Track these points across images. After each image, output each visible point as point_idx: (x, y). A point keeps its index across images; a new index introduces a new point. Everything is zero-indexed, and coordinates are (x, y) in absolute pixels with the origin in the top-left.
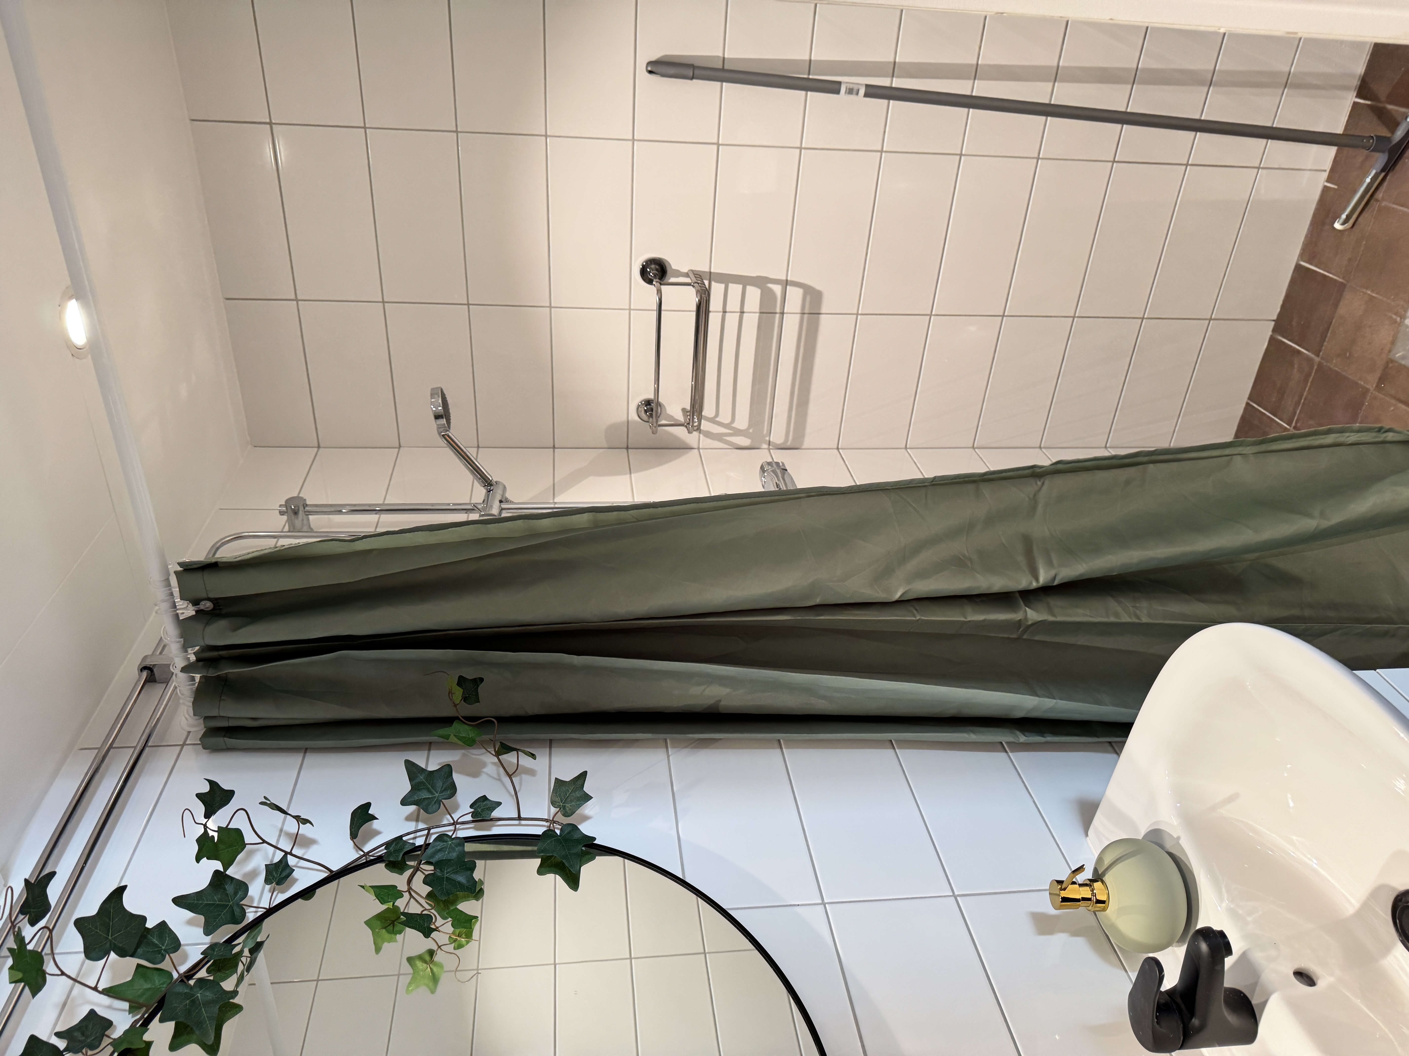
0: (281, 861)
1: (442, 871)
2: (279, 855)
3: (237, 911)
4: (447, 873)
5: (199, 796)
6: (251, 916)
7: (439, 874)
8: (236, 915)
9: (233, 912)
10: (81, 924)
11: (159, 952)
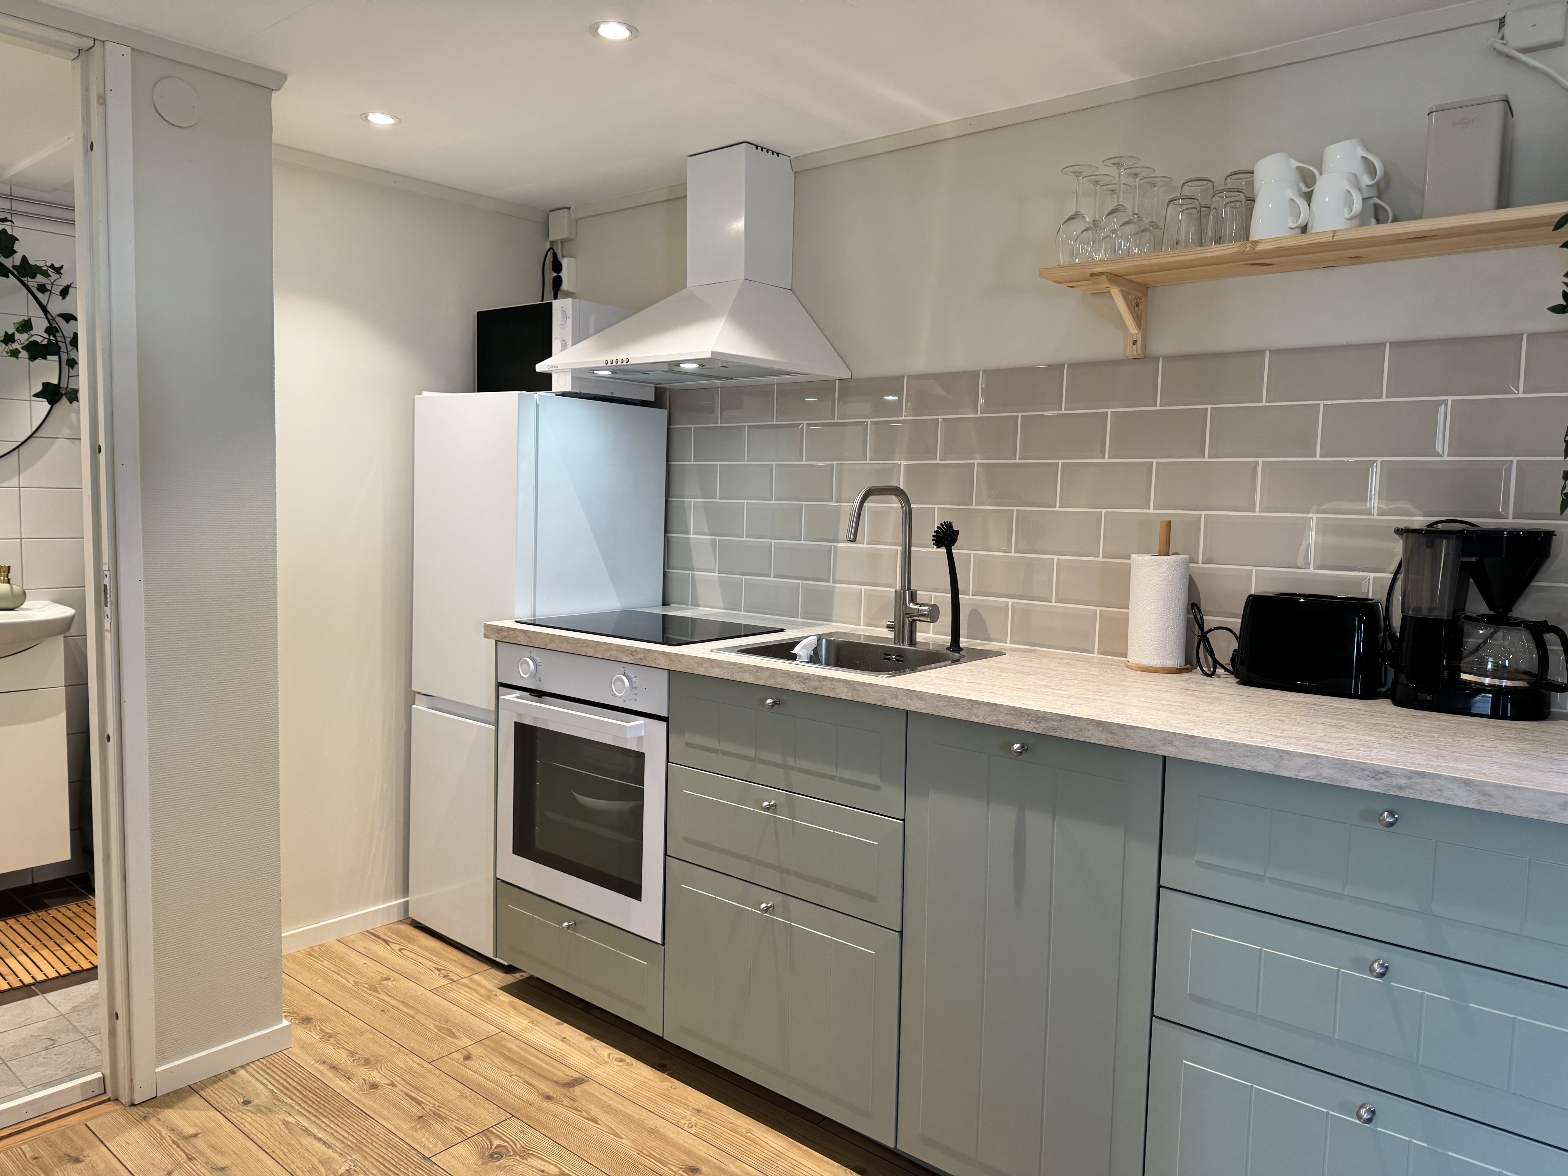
0: (48, 289)
1: (40, 346)
4: (40, 349)
6: (25, 280)
8: (23, 275)
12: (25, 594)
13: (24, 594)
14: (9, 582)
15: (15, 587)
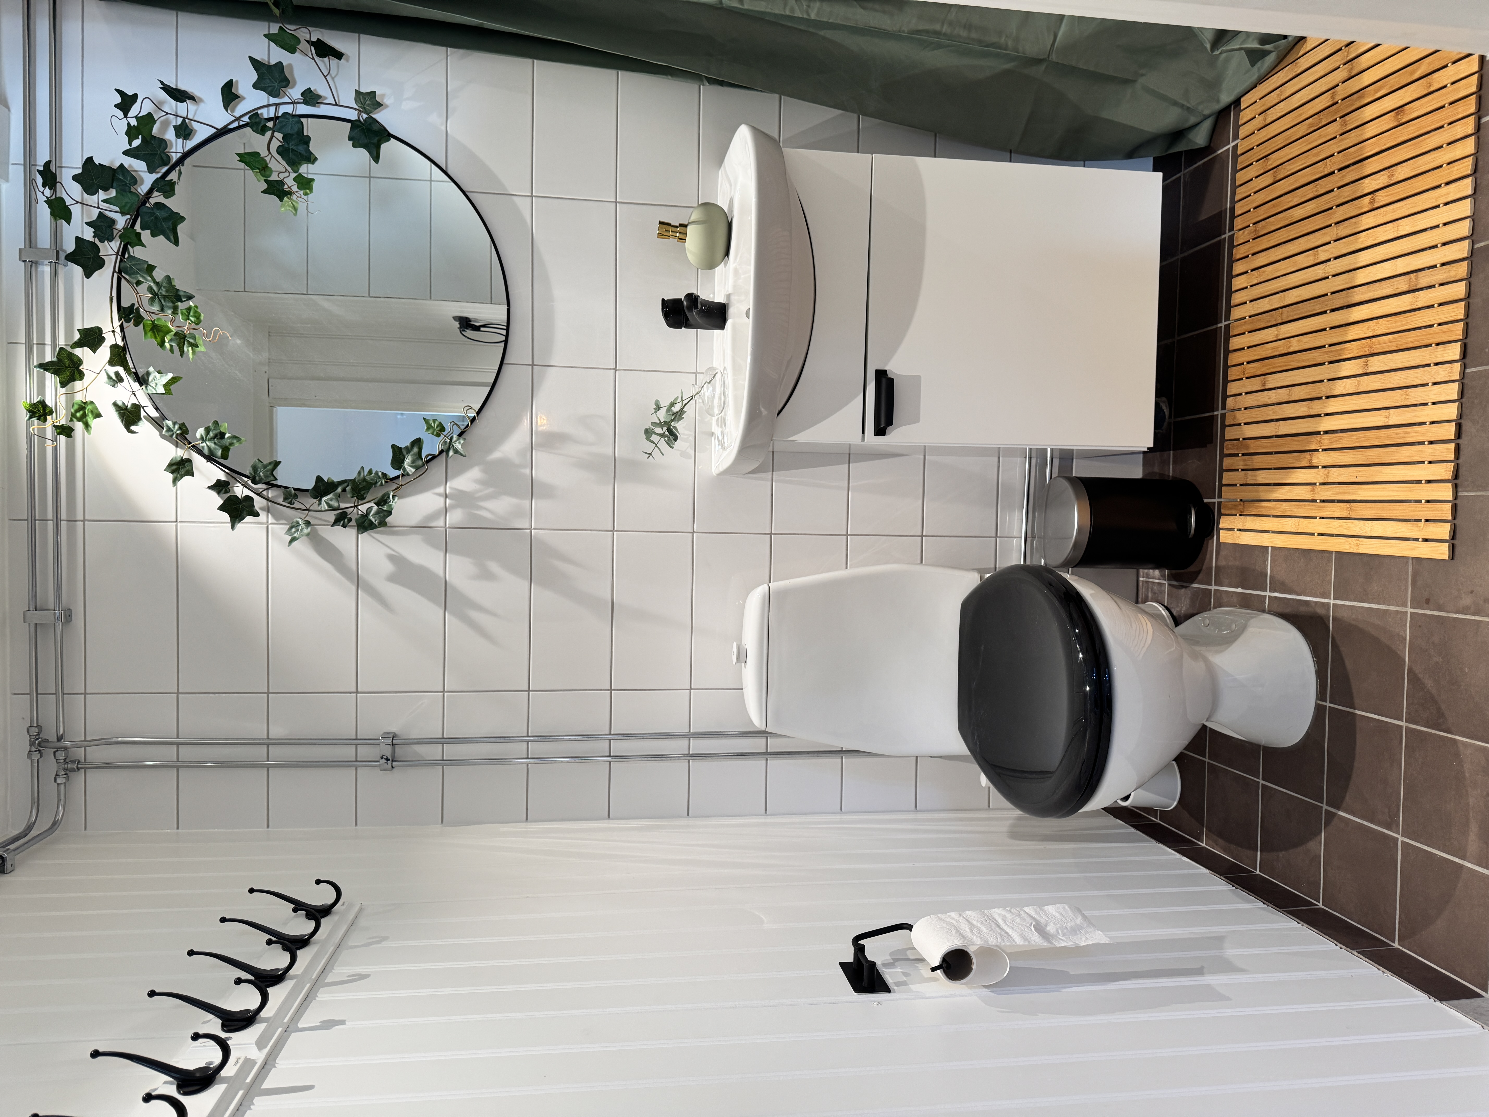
0: (182, 123)
1: (288, 144)
2: (180, 120)
3: (165, 158)
4: (292, 145)
5: (116, 106)
6: (175, 157)
7: (286, 146)
8: (165, 160)
9: (162, 158)
10: (76, 178)
11: (126, 184)
12: (705, 204)
13: (708, 207)
14: (686, 226)
15: (693, 218)
